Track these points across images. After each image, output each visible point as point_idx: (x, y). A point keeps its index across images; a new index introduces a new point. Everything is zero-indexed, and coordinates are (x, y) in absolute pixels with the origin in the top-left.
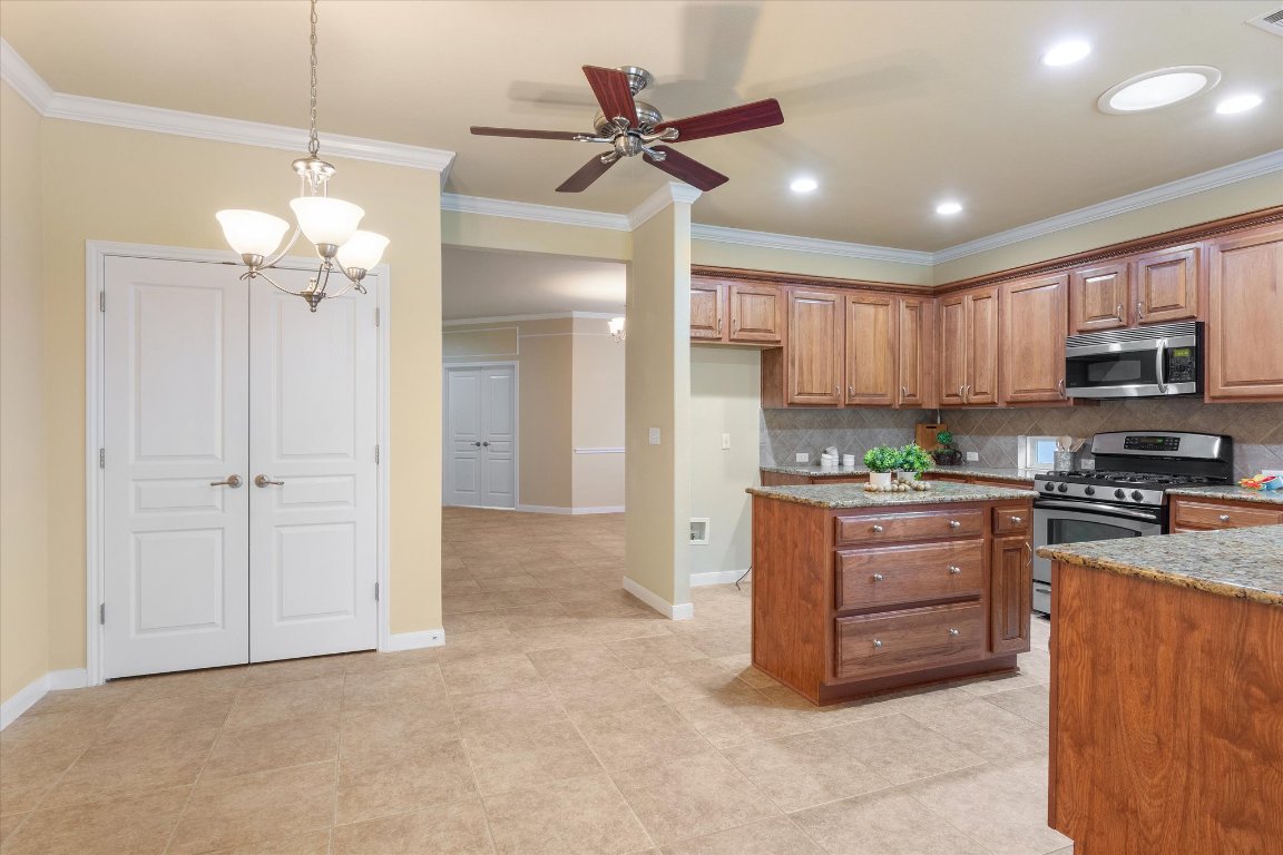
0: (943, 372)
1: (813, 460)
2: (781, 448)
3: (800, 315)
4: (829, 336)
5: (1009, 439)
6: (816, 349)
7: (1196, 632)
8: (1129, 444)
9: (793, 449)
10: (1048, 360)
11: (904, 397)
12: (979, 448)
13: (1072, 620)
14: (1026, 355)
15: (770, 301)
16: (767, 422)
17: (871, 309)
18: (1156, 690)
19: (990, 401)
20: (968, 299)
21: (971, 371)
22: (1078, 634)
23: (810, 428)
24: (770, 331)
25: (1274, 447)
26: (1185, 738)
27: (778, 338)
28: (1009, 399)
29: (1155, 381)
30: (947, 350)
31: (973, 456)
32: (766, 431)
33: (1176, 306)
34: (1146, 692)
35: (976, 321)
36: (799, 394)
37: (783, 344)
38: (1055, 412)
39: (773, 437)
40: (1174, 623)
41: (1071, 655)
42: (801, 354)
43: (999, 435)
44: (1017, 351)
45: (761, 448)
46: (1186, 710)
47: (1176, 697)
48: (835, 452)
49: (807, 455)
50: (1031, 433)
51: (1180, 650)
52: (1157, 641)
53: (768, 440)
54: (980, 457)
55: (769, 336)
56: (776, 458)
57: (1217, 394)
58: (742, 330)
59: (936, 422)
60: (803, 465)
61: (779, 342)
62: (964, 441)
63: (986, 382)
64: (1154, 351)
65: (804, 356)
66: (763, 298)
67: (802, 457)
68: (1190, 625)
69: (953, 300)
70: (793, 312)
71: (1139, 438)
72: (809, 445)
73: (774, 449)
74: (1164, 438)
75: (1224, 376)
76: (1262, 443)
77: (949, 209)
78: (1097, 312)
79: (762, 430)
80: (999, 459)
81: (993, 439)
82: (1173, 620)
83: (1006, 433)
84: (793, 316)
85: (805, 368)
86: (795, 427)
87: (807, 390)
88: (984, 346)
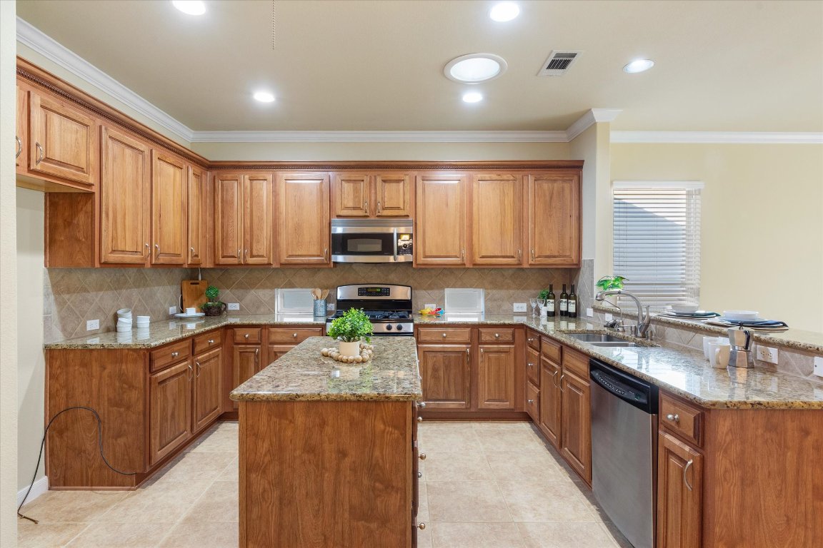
0: (219, 236)
1: (103, 326)
2: (69, 316)
3: (114, 158)
4: (140, 188)
5: (267, 292)
6: (129, 202)
7: (809, 437)
8: (361, 292)
9: (83, 316)
10: (315, 234)
11: (192, 257)
12: (239, 300)
13: (725, 451)
14: (298, 228)
15: (83, 131)
16: (53, 286)
17: (171, 170)
18: (786, 484)
19: (266, 262)
20: (245, 177)
21: (248, 237)
22: (731, 462)
23: (100, 290)
24: (81, 169)
25: (429, 292)
26: (803, 511)
27: (91, 181)
28: (283, 261)
29: (392, 253)
30: (223, 217)
31: (233, 307)
32: (52, 297)
33: (398, 208)
34: (779, 488)
35: (252, 197)
36: (113, 251)
37: (95, 189)
38: (304, 271)
39: (61, 304)
40: (796, 434)
41: (725, 479)
42: (115, 205)
43: (258, 288)
44: (290, 225)
45: (46, 319)
46: (804, 492)
47: (797, 484)
48: (130, 315)
49: (98, 321)
50: (285, 287)
51: (800, 452)
52: (786, 450)
53: (54, 309)
54: (240, 306)
55: (80, 176)
56: (64, 330)
57: (421, 262)
58: (47, 159)
59: (198, 280)
60: (94, 334)
61: (90, 185)
62: (225, 294)
63: (262, 245)
64: (392, 234)
65: (118, 206)
66: (75, 126)
67: (93, 325)
68: (806, 432)
69: (229, 176)
70: (107, 154)
71: (367, 288)
72: (100, 309)
73: (62, 319)
74: (381, 288)
75: (424, 252)
76: (425, 290)
77: (264, 97)
78: (351, 204)
79: (46, 295)
80: (258, 308)
81: (253, 292)
82: (796, 432)
83: (264, 287)
84: (107, 158)
85: (119, 220)
86: (86, 290)
87: (121, 247)
88: (261, 219)
